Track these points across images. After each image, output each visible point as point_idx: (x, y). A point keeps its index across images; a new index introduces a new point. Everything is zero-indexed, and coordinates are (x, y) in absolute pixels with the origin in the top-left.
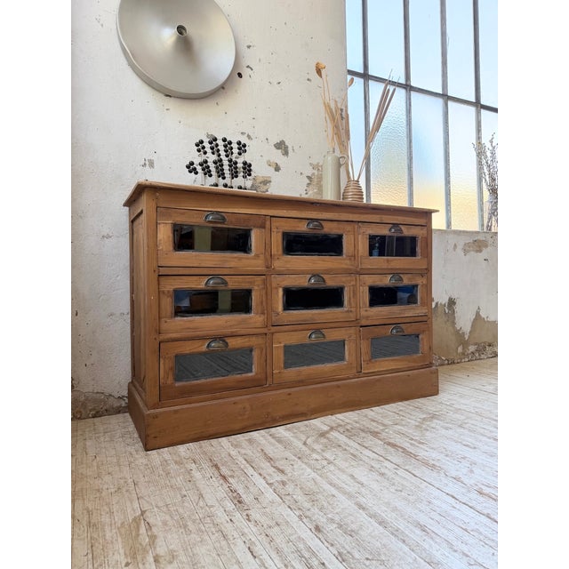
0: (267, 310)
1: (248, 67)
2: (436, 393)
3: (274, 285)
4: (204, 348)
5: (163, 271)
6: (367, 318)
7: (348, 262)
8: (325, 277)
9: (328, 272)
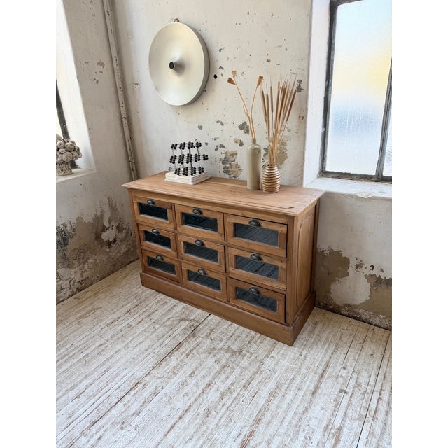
0: (177, 250)
1: (221, 67)
2: (291, 345)
3: (179, 239)
4: (155, 257)
5: (138, 222)
6: (234, 274)
7: (220, 237)
8: (205, 242)
9: (207, 240)
